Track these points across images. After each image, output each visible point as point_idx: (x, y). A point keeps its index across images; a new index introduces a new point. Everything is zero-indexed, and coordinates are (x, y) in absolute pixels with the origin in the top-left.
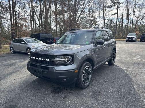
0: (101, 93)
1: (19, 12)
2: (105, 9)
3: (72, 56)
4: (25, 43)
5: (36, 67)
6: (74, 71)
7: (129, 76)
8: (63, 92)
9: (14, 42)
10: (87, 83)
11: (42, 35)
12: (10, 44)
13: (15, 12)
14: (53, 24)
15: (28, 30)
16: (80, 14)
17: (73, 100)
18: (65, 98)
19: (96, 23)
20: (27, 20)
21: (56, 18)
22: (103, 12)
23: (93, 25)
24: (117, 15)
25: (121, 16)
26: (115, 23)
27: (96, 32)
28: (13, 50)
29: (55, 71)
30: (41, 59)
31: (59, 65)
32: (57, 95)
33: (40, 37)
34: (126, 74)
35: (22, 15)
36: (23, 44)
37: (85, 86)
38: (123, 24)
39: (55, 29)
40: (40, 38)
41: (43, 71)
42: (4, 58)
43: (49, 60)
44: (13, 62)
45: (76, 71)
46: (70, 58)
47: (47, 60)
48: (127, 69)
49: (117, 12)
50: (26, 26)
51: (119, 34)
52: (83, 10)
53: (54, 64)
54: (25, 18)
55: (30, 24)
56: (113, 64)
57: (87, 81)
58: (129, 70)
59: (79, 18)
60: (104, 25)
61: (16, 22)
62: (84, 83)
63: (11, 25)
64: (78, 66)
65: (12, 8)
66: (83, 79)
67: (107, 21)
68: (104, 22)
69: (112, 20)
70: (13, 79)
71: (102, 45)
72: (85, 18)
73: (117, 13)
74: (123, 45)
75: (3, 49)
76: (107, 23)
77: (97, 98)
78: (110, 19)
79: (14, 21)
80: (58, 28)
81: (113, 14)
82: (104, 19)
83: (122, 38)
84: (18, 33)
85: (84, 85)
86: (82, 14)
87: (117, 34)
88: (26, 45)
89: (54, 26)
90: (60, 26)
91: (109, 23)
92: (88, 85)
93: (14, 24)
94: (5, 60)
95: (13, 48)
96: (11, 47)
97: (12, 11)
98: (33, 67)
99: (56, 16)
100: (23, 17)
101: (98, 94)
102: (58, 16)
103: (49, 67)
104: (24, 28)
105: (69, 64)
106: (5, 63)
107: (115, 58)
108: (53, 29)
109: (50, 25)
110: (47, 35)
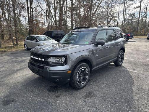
0: (95, 95)
1: (36, 9)
2: (126, 2)
3: (66, 56)
4: (37, 41)
5: (34, 66)
6: (67, 72)
7: (133, 79)
8: (58, 91)
9: (27, 39)
10: (83, 83)
11: (54, 32)
12: (24, 41)
13: (32, 9)
14: (69, 20)
15: (44, 27)
16: (96, 10)
17: (64, 99)
18: (58, 97)
19: (115, 18)
20: (43, 17)
21: (72, 14)
22: (123, 6)
23: (112, 21)
24: (139, 8)
25: (144, 10)
26: (137, 19)
27: (98, 31)
28: (27, 47)
29: (48, 71)
30: (37, 59)
31: (53, 65)
32: (51, 94)
33: (53, 34)
34: (130, 76)
35: (38, 12)
36: (35, 41)
37: (80, 86)
38: (146, 19)
39: (71, 25)
40: (53, 36)
41: (39, 70)
42: (17, 55)
43: (44, 60)
44: (25, 59)
45: (68, 72)
46: (63, 59)
47: (42, 60)
48: (133, 71)
49: (140, 5)
50: (42, 23)
51: (141, 31)
52: (99, 5)
53: (48, 64)
54: (41, 15)
55: (46, 21)
56: (121, 65)
57: (83, 81)
58: (135, 73)
59: (94, 13)
60: (125, 20)
61: (33, 19)
62: (78, 83)
63: (29, 21)
64: (71, 67)
65: (29, 6)
66: (78, 80)
67: (128, 16)
68: (124, 17)
69: (134, 15)
70: (19, 76)
71: (102, 45)
72: (101, 13)
73: (140, 7)
74: (142, 43)
75: (20, 46)
76: (128, 18)
77: (88, 100)
78: (132, 14)
79: (31, 18)
80: (74, 24)
81: (136, 7)
82: (124, 14)
83: (144, 35)
84: (34, 30)
85: (78, 85)
86: (98, 9)
87: (139, 30)
88: (38, 42)
89: (69, 23)
90: (76, 22)
91: (130, 18)
92: (84, 86)
93: (31, 21)
94: (18, 56)
95: (26, 45)
96: (25, 44)
97: (29, 8)
98: (32, 66)
99: (72, 12)
100: (39, 14)
101: (91, 96)
102: (74, 12)
103: (44, 67)
104: (41, 25)
105: (63, 65)
106: (17, 59)
107: (122, 58)
108: (69, 25)
109: (66, 21)
110: (59, 32)
